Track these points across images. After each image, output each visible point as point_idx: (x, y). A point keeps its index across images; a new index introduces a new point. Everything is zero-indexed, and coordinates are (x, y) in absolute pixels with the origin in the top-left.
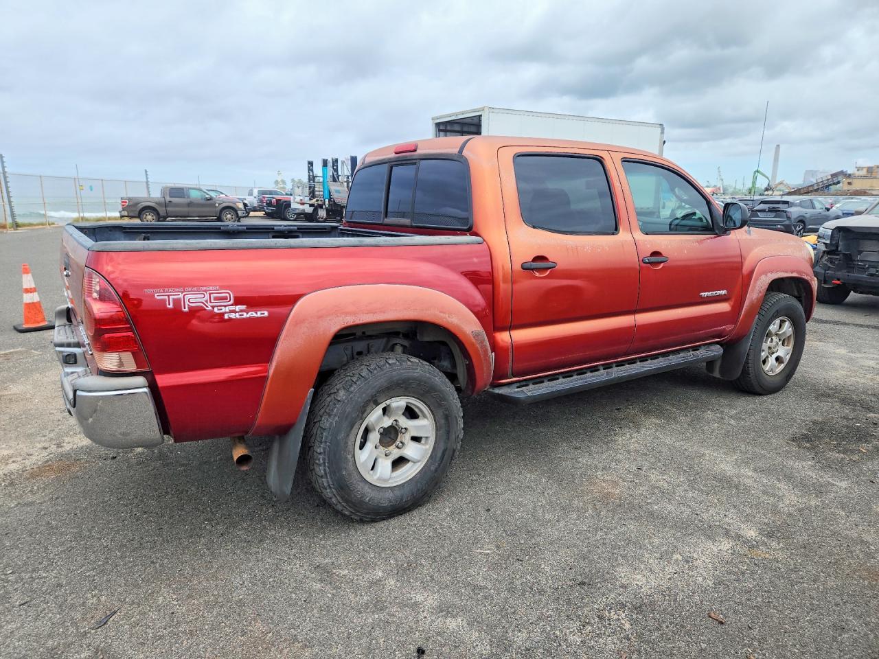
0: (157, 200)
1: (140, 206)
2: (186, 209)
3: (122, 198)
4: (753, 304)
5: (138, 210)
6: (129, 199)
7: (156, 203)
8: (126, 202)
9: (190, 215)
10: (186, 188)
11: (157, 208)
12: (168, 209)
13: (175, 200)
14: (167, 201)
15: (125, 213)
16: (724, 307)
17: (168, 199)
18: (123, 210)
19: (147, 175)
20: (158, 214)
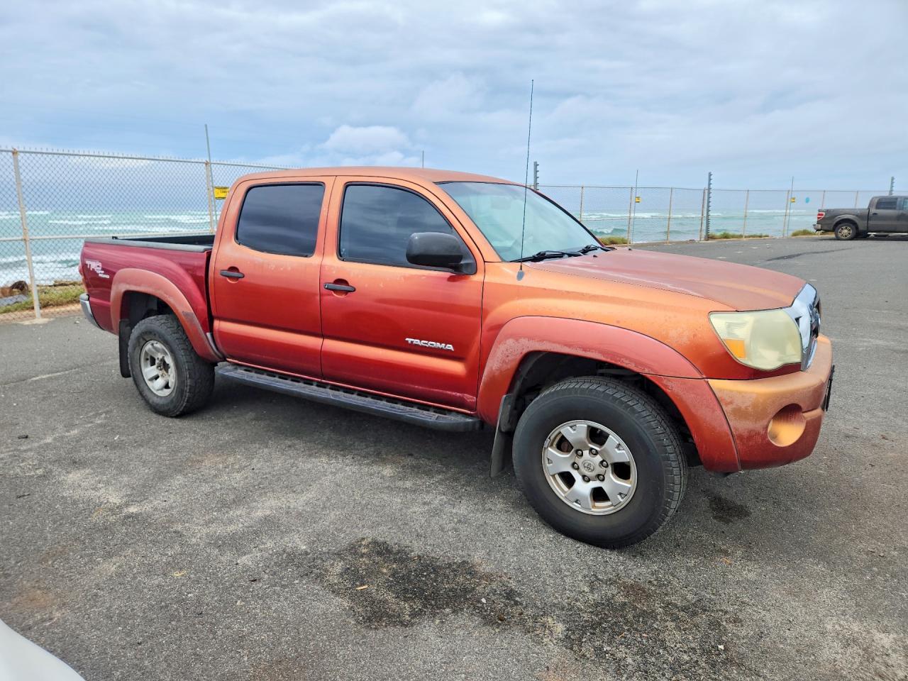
0: (859, 212)
1: (837, 219)
2: (895, 223)
3: (819, 211)
4: (494, 376)
5: (835, 223)
6: (827, 211)
7: (857, 216)
8: (822, 215)
9: (897, 230)
10: (901, 197)
11: (857, 221)
12: (871, 222)
13: (881, 212)
14: (871, 214)
15: (819, 226)
16: (456, 368)
17: (873, 210)
18: (818, 223)
19: (892, 183)
20: (857, 228)
